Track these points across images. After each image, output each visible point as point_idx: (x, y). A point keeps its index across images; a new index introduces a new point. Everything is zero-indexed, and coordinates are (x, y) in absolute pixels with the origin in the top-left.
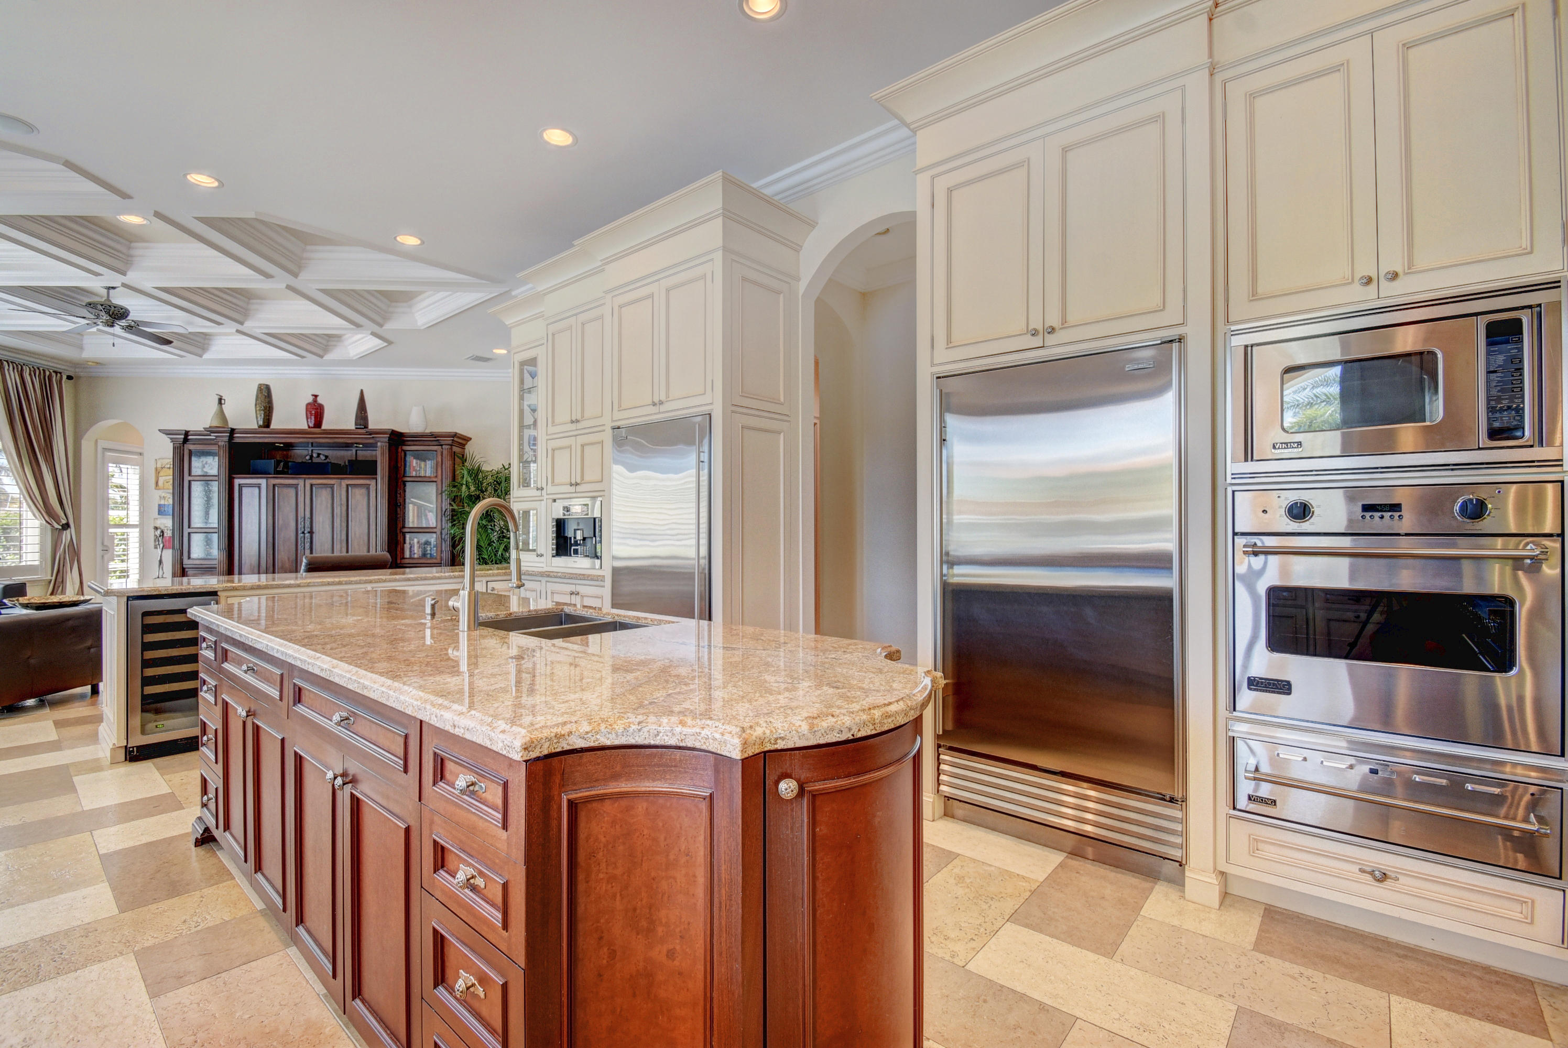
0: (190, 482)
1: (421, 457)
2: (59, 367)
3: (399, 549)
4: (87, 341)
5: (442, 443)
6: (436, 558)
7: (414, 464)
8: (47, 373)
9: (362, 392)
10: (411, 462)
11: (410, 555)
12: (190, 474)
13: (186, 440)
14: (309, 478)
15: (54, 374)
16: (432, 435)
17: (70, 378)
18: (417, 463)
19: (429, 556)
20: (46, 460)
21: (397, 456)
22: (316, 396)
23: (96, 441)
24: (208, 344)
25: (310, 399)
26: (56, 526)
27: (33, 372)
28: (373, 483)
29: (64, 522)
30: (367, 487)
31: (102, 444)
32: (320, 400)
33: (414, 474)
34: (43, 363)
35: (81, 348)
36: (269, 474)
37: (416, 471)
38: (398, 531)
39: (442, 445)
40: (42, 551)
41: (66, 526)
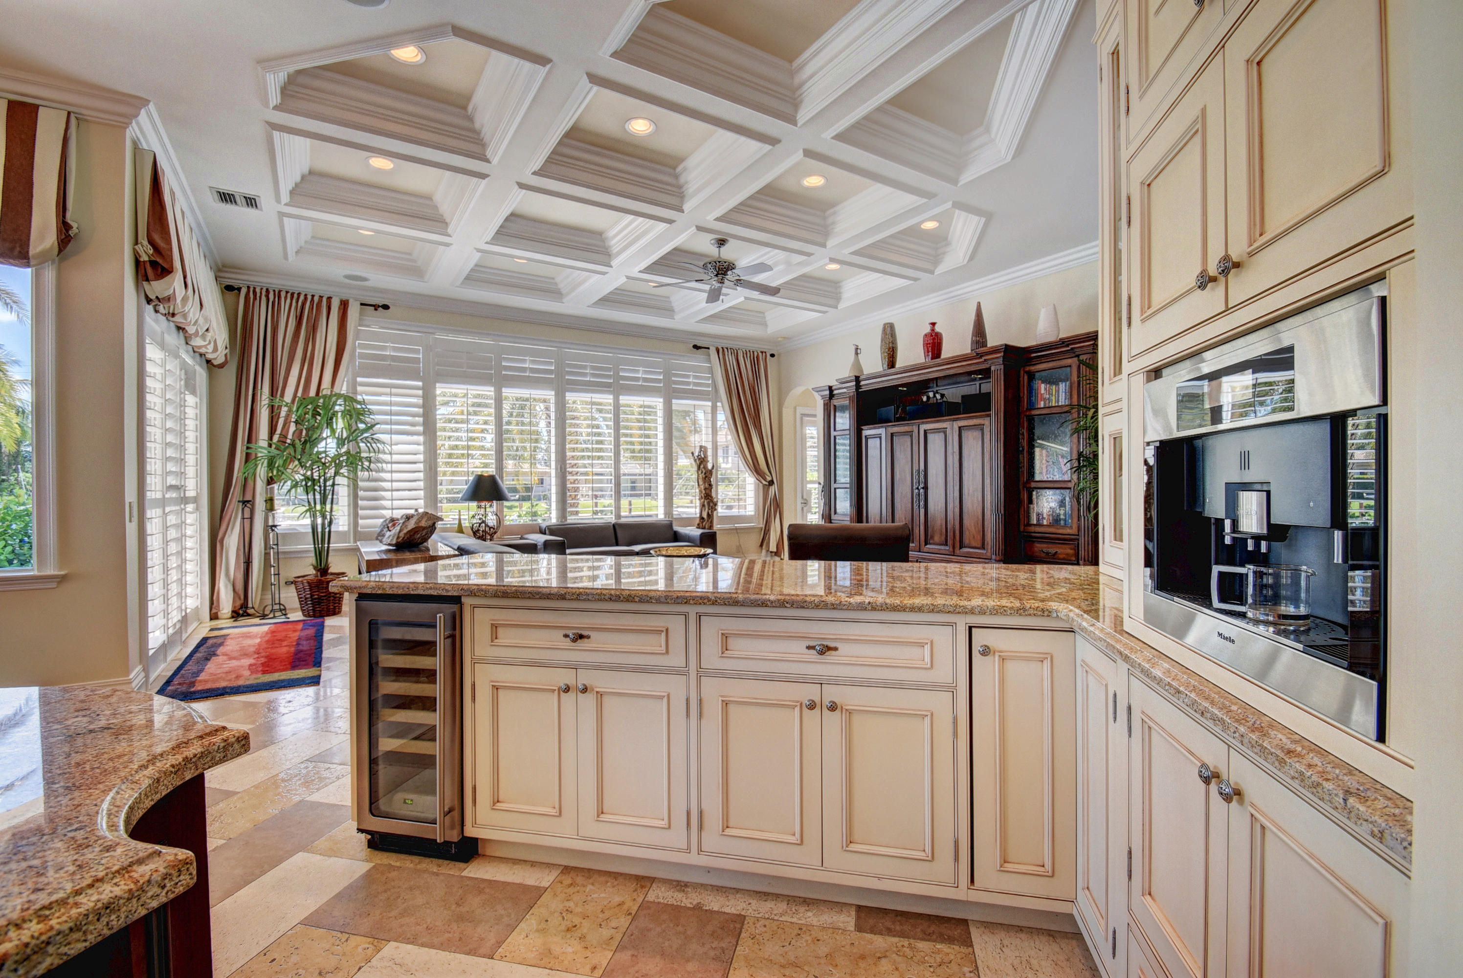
0: (835, 437)
1: (1052, 381)
2: (764, 347)
3: (1022, 512)
4: (770, 316)
5: (1078, 352)
6: (1071, 527)
7: (1043, 391)
8: (756, 354)
9: (979, 305)
10: (1039, 389)
11: (1038, 520)
12: (835, 430)
13: (832, 396)
14: (923, 423)
15: (760, 354)
16: (1063, 342)
17: (772, 355)
18: (1045, 389)
19: (1062, 522)
20: (755, 426)
21: (1019, 381)
22: (933, 324)
23: (795, 408)
24: (840, 293)
25: (928, 329)
26: (764, 482)
27: (745, 353)
28: (986, 421)
29: (769, 479)
30: (981, 427)
31: (800, 410)
32: (938, 329)
33: (1042, 405)
34: (752, 346)
35: (765, 325)
36: (891, 422)
37: (1045, 400)
38: (1021, 487)
39: (1078, 356)
40: (756, 504)
41: (771, 483)
